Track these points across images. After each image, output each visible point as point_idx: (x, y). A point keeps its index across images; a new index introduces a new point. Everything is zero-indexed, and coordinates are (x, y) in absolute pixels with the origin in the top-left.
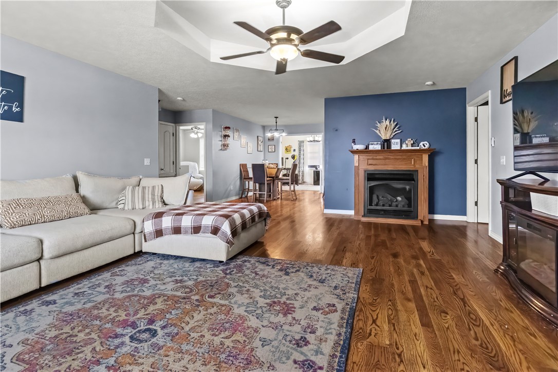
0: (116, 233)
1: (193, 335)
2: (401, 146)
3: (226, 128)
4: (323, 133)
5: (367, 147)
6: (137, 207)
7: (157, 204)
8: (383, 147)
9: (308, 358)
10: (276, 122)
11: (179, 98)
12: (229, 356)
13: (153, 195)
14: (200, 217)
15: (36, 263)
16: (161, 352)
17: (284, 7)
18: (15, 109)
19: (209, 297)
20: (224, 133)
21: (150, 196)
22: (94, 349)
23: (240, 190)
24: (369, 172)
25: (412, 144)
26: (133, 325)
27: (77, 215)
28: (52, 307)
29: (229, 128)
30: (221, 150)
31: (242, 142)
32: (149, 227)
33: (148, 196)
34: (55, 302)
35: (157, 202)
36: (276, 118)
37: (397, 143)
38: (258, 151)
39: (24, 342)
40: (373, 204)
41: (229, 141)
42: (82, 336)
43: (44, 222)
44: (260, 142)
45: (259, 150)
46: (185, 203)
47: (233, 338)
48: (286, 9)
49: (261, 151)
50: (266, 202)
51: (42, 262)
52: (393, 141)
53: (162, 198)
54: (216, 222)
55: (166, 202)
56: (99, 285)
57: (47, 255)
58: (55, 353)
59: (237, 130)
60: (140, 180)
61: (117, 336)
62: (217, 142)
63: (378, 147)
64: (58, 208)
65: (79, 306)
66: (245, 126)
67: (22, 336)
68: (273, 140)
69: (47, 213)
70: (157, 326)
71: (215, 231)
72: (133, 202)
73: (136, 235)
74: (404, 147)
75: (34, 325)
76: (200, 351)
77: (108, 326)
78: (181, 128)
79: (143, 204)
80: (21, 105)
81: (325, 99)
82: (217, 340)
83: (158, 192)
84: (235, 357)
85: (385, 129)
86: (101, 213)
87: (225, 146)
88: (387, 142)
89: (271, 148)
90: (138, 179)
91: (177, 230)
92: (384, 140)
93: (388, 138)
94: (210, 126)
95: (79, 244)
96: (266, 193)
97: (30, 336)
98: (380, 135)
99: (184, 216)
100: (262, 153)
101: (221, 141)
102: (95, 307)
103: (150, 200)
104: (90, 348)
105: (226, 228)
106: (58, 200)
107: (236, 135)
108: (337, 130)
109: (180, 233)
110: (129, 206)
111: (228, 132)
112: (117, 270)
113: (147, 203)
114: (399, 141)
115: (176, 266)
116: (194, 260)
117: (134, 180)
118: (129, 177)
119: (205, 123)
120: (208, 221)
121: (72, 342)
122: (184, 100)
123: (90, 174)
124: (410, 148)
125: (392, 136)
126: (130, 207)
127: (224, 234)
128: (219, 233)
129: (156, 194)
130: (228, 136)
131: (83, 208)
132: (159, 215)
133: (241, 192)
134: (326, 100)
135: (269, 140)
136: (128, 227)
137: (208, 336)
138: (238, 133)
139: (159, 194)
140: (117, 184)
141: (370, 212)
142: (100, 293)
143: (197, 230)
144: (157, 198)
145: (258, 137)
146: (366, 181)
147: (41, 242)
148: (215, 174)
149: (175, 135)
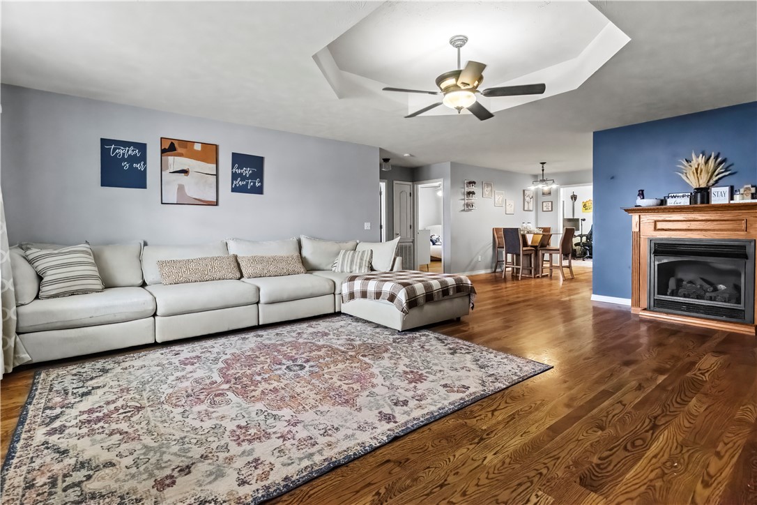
0: (316, 291)
1: (326, 376)
2: (732, 198)
3: (470, 183)
4: (592, 184)
5: (663, 202)
6: (345, 271)
7: (363, 269)
8: (693, 199)
9: (394, 414)
10: (543, 170)
11: (406, 155)
12: (337, 394)
13: (362, 259)
14: (382, 283)
15: (256, 305)
16: (298, 379)
17: (459, 47)
18: (258, 184)
19: (362, 356)
20: (467, 189)
21: (359, 261)
22: (263, 368)
23: (492, 263)
24: (658, 242)
25: (752, 194)
26: (295, 360)
27: (294, 273)
28: (259, 339)
29: (474, 183)
30: (464, 210)
31: (496, 200)
32: (345, 289)
33: (357, 260)
34: (262, 336)
35: (363, 267)
36: (543, 163)
37: (722, 194)
38: (524, 210)
39: (233, 354)
40: (668, 293)
41: (474, 199)
42: (262, 358)
43: (270, 276)
44: (527, 199)
45: (526, 209)
46: (392, 270)
47: (351, 386)
48: (461, 49)
49: (531, 211)
50: (521, 279)
51: (259, 305)
52: (714, 190)
53: (371, 264)
54: (393, 289)
55: (375, 267)
56: (294, 331)
57: (262, 300)
58: (243, 363)
59: (489, 185)
60: (357, 244)
61: (280, 364)
62: (458, 201)
63: (685, 202)
64: (280, 266)
65: (273, 342)
66: (504, 178)
67: (233, 351)
68: (550, 193)
69: (272, 268)
70: (307, 365)
71: (392, 298)
72: (342, 265)
73: (336, 296)
74: (738, 199)
75: (243, 346)
76: (321, 386)
77: (281, 357)
78: (420, 186)
79: (351, 268)
80: (262, 181)
81: (594, 132)
82: (339, 383)
83: (367, 258)
84: (340, 397)
85: (695, 170)
86: (316, 273)
87: (469, 206)
88: (703, 194)
89: (547, 206)
90: (354, 243)
91: (364, 295)
92: (695, 189)
93: (703, 186)
94: (448, 182)
95: (285, 296)
96: (521, 267)
97: (237, 352)
98: (688, 181)
99: (370, 281)
100: (533, 214)
101: (464, 199)
102: (282, 345)
103: (358, 264)
104: (262, 366)
105: (402, 296)
106: (281, 259)
107: (487, 190)
108: (612, 178)
109: (366, 297)
110: (338, 269)
111: (472, 189)
112: (314, 323)
113: (354, 269)
114: (727, 189)
115: (359, 328)
116: (378, 326)
117: (351, 244)
118: (346, 242)
119: (442, 179)
120: (387, 288)
121: (255, 361)
122: (411, 155)
123: (313, 238)
124: (749, 200)
125: (712, 182)
126: (339, 271)
127: (400, 302)
128: (396, 301)
129: (365, 259)
130: (473, 193)
131: (299, 267)
132: (352, 279)
133: (494, 265)
134: (596, 134)
135: (543, 194)
136: (327, 287)
137: (335, 379)
138: (489, 189)
139: (368, 260)
140: (333, 247)
141: (659, 305)
142: (291, 336)
143: (378, 295)
144: (366, 264)
145: (524, 191)
146: (652, 256)
147: (258, 289)
148: (454, 241)
149: (413, 195)
